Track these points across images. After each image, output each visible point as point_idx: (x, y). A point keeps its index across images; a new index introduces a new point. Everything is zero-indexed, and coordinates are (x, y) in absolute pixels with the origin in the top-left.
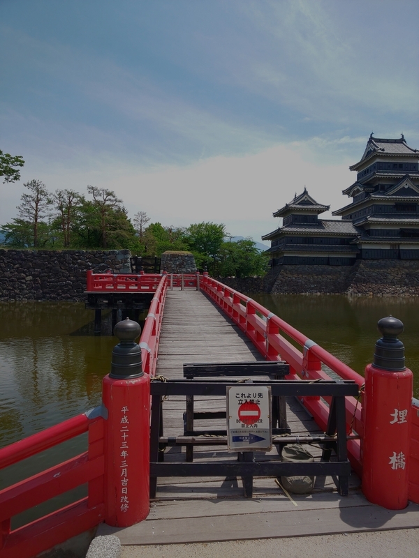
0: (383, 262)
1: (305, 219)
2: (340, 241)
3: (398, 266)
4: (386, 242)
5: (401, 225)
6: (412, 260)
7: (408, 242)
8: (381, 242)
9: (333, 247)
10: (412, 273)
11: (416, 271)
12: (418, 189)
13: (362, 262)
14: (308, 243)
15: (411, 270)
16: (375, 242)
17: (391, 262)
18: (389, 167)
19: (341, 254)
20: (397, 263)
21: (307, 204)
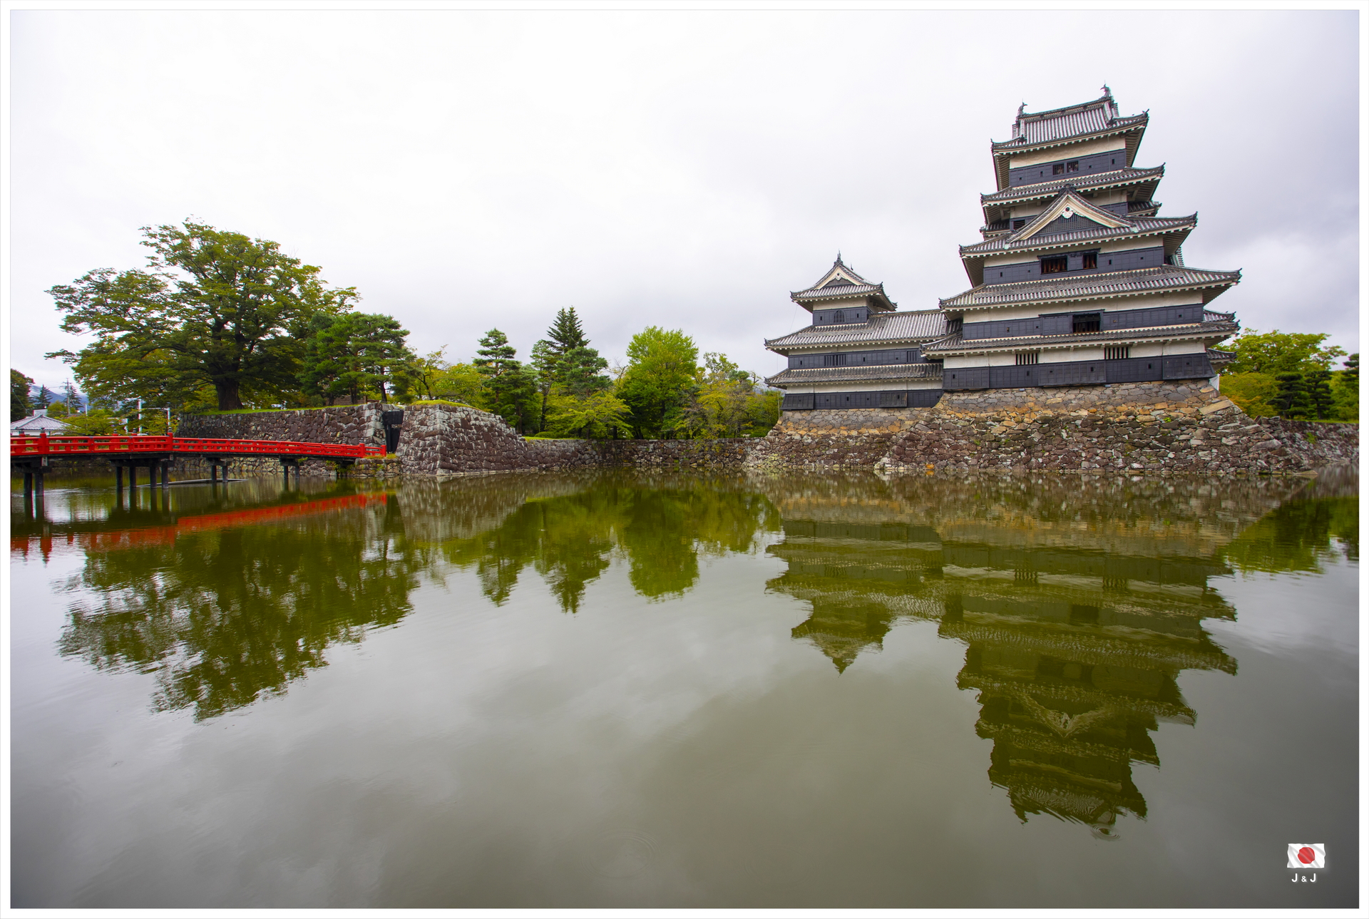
1: (839, 317)
2: (905, 357)
3: (1031, 404)
4: (999, 350)
5: (1038, 307)
6: (1070, 387)
7: (1057, 346)
8: (985, 351)
9: (886, 369)
10: (1061, 419)
11: (1073, 414)
12: (1104, 214)
13: (942, 399)
14: (836, 364)
15: (1063, 411)
16: (972, 352)
17: (1017, 394)
18: (1041, 176)
19: (907, 382)
20: (1030, 396)
21: (841, 286)
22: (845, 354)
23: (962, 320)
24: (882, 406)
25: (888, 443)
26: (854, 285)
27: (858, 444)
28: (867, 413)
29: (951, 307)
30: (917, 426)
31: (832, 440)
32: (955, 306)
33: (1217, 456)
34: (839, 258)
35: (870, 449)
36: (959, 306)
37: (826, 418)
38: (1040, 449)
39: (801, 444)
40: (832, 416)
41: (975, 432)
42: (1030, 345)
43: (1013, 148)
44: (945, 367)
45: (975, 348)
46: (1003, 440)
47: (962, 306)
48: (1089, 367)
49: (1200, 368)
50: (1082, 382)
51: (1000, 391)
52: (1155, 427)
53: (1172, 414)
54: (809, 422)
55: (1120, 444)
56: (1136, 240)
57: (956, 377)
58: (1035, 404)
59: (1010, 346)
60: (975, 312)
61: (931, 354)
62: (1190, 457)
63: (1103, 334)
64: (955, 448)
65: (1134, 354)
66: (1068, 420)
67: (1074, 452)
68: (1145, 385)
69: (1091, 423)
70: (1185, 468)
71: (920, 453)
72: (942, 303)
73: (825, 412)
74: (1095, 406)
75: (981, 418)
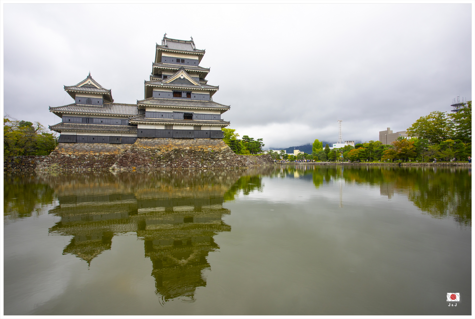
0: (157, 140)
1: (89, 101)
2: (121, 122)
3: (170, 144)
4: (160, 123)
5: (173, 108)
6: (183, 138)
7: (180, 123)
8: (154, 123)
9: (112, 126)
10: (181, 150)
11: (185, 148)
12: (193, 80)
13: (137, 140)
14: (87, 122)
15: (181, 147)
16: (149, 122)
17: (165, 140)
18: (173, 61)
19: (121, 133)
20: (170, 141)
21: (91, 88)
22: (93, 118)
23: (145, 110)
24: (110, 142)
25: (114, 159)
26: (97, 88)
27: (99, 159)
28: (103, 145)
29: (142, 104)
30: (127, 151)
31: (87, 157)
32: (143, 104)
33: (226, 163)
34: (90, 75)
35: (105, 161)
36: (145, 104)
37: (83, 147)
38: (175, 161)
39: (70, 159)
40: (86, 146)
41: (151, 154)
42: (171, 122)
43: (164, 48)
44: (138, 128)
45: (151, 121)
46: (162, 157)
47: (146, 104)
48: (189, 132)
49: (220, 135)
50: (187, 137)
51: (159, 139)
52: (209, 153)
53: (213, 149)
54: (73, 148)
55: (200, 159)
56: (202, 91)
57: (143, 132)
58: (172, 144)
59: (164, 122)
60: (151, 107)
61: (133, 122)
62: (219, 163)
63: (193, 121)
64: (144, 160)
65: (203, 129)
66: (183, 150)
67: (186, 162)
68: (206, 139)
69: (190, 152)
70: (218, 167)
71: (129, 162)
72: (138, 102)
73: (82, 144)
74: (191, 146)
75: (153, 149)
